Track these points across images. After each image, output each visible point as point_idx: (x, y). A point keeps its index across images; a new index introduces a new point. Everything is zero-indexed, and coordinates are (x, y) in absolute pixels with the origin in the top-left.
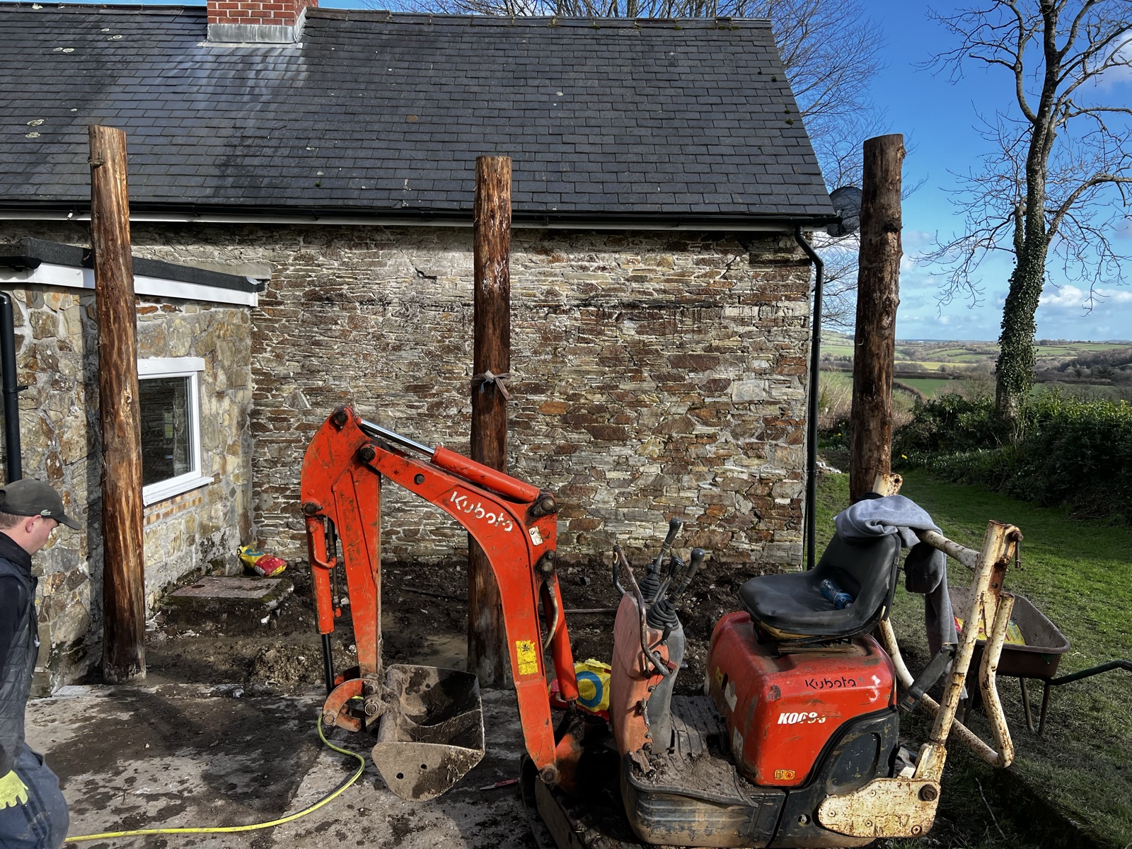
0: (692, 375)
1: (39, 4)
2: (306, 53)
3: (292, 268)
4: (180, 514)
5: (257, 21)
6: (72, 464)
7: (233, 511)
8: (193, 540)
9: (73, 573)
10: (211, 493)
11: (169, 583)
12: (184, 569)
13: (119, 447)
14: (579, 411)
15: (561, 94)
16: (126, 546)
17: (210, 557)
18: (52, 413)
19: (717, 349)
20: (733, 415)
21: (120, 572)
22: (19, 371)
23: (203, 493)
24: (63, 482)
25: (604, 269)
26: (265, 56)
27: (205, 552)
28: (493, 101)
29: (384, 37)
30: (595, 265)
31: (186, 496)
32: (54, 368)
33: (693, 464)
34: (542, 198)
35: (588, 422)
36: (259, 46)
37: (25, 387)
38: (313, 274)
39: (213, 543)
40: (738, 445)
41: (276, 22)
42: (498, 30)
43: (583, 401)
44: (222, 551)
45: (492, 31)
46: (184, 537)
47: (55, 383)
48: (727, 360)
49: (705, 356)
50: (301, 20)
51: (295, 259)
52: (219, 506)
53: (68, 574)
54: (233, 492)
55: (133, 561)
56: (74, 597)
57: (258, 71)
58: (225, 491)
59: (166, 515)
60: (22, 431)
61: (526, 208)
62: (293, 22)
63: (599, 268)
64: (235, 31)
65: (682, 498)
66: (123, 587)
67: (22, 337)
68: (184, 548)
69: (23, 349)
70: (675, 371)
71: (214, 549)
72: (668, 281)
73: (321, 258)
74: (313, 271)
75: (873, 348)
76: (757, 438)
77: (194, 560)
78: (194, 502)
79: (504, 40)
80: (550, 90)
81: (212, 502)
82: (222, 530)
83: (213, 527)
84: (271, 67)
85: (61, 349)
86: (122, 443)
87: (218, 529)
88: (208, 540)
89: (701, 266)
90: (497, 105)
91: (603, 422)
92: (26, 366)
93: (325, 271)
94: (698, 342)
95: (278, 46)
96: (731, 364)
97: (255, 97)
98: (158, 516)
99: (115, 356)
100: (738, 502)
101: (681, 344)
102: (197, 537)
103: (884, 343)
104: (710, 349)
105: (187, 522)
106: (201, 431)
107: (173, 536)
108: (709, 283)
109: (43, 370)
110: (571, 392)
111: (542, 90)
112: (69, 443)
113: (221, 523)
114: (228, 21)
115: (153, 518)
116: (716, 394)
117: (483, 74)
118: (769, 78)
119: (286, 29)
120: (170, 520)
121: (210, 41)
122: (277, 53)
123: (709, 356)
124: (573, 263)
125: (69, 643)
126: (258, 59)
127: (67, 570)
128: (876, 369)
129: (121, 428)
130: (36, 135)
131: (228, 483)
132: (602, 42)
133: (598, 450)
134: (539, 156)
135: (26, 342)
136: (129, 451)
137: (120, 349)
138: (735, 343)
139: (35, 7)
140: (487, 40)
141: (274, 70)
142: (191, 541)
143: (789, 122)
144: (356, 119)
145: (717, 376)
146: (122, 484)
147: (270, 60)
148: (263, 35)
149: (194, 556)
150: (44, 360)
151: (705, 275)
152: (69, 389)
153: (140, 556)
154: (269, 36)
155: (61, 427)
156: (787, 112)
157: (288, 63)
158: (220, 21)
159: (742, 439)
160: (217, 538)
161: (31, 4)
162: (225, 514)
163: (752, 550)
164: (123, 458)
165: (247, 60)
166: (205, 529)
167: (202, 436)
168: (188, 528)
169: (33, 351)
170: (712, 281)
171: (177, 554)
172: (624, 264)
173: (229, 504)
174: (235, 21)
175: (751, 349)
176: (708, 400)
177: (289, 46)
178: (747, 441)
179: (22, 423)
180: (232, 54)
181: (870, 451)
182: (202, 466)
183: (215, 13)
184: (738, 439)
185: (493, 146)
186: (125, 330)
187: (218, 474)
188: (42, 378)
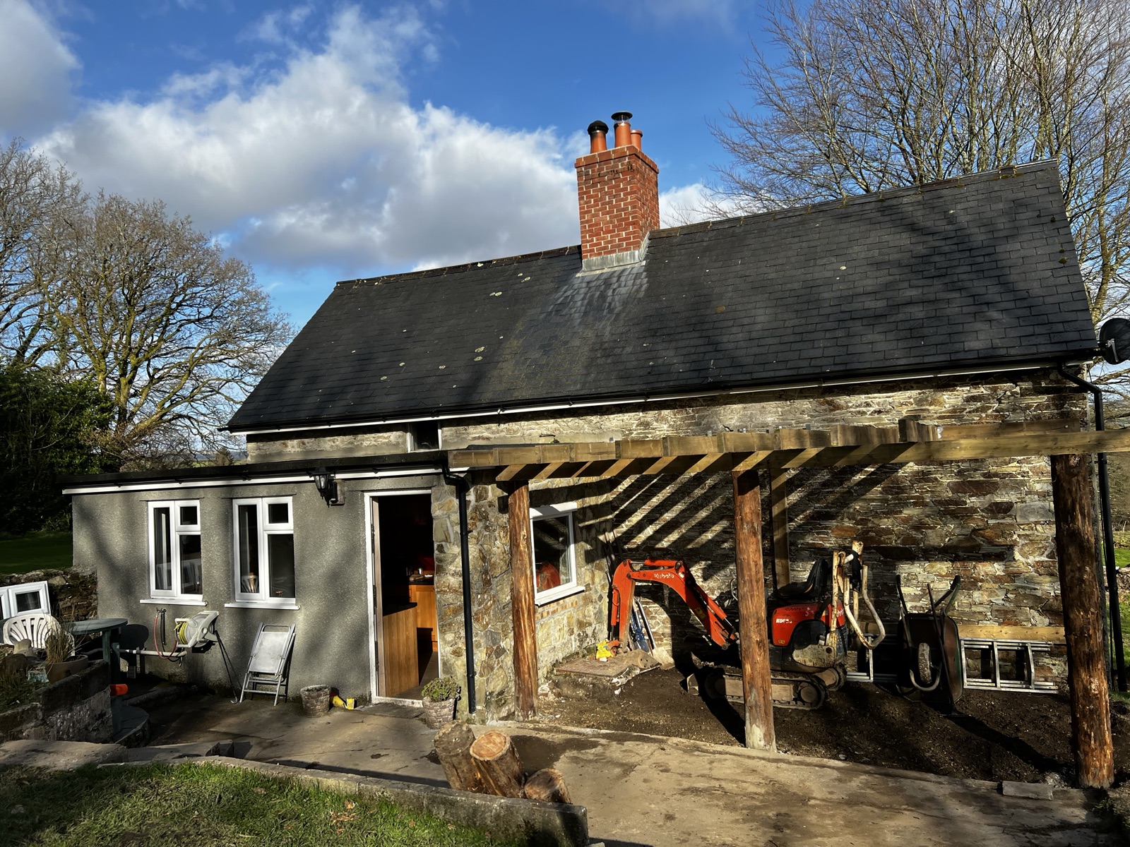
0: (973, 499)
1: (481, 263)
2: (648, 269)
3: (635, 432)
4: (562, 612)
5: (614, 251)
6: (496, 577)
7: (600, 611)
8: (573, 632)
9: (498, 648)
10: (585, 598)
11: (557, 661)
12: (567, 652)
13: (520, 566)
14: (868, 533)
15: (844, 268)
16: (525, 631)
17: (585, 645)
18: (485, 546)
19: (996, 475)
20: (1019, 535)
21: (523, 647)
22: (468, 521)
23: (578, 598)
24: (491, 589)
25: (879, 412)
26: (619, 277)
27: (581, 641)
28: (785, 284)
29: (705, 244)
30: (872, 409)
31: (567, 600)
32: (486, 518)
33: (982, 581)
34: (818, 362)
35: (876, 543)
36: (616, 269)
37: (471, 531)
38: (650, 436)
39: (587, 635)
40: (1027, 563)
41: (627, 249)
42: (795, 219)
43: (870, 525)
44: (593, 641)
45: (791, 221)
46: (566, 629)
47: (486, 528)
48: (1007, 485)
49: (984, 482)
50: (645, 243)
51: (637, 426)
52: (591, 607)
53: (495, 648)
54: (601, 598)
55: (529, 641)
56: (498, 663)
57: (614, 290)
58: (595, 597)
59: (554, 612)
60: (470, 557)
61: (804, 372)
62: (639, 247)
63: (875, 412)
64: (600, 261)
65: (975, 613)
66: (524, 658)
67: (470, 501)
68: (567, 636)
69: (470, 508)
70: (955, 496)
71: (588, 639)
72: (940, 418)
73: (655, 423)
74: (650, 433)
75: (1064, 484)
76: (1047, 556)
77: (574, 646)
78: (572, 604)
79: (800, 227)
80: (834, 266)
81: (586, 604)
82: (593, 626)
83: (586, 623)
84: (623, 284)
85: (490, 507)
86: (522, 564)
87: (590, 625)
88: (583, 632)
89: (971, 403)
90: (789, 286)
91: (891, 543)
92: (471, 519)
93: (658, 433)
94: (976, 470)
95: (628, 267)
96: (1012, 489)
97: (611, 311)
98: (548, 613)
99: (517, 510)
100: (1033, 617)
101: (959, 472)
102: (575, 630)
103: (1074, 480)
104: (988, 475)
105: (568, 618)
106: (576, 553)
107: (559, 627)
108: (981, 417)
109: (480, 520)
110: (859, 518)
111: (828, 267)
112: (494, 564)
113: (592, 619)
114: (596, 255)
115: (545, 614)
116: (1000, 516)
117: (780, 261)
118: (1048, 219)
119: (634, 253)
120: (557, 617)
121: (584, 271)
122: (627, 273)
123: (988, 482)
124: (852, 410)
125: (496, 693)
126: (615, 279)
127: (494, 645)
128: (1070, 501)
129: (521, 555)
130: (480, 358)
131: (596, 591)
132: (886, 213)
133: (888, 568)
134: (819, 327)
135: (472, 504)
136: (526, 569)
137: (519, 506)
138: (1015, 469)
139: (479, 265)
140: (786, 230)
141: (625, 286)
142: (572, 633)
143: (1063, 262)
144: (680, 316)
145: (998, 500)
146: (522, 590)
147: (623, 279)
148: (618, 260)
149: (573, 643)
150: (480, 514)
151: (977, 410)
152: (494, 530)
153: (534, 638)
154: (623, 260)
155: (490, 555)
156: (1062, 252)
157: (635, 279)
158: (591, 256)
159: (1031, 558)
160: (589, 631)
161: (477, 263)
162: (595, 614)
163: (1054, 665)
164: (522, 574)
165: (607, 281)
166: (581, 625)
167: (576, 557)
168: (568, 622)
169: (476, 509)
170: (984, 415)
171: (562, 641)
172: (897, 406)
173: (597, 606)
174: (600, 254)
175: (1030, 473)
176: (991, 522)
177: (636, 265)
178: (1037, 559)
179: (470, 552)
180: (598, 279)
181: (1072, 571)
182: (577, 579)
183: (587, 251)
184: (1027, 558)
185: (782, 323)
186: (522, 494)
187: (589, 584)
188: (480, 525)
